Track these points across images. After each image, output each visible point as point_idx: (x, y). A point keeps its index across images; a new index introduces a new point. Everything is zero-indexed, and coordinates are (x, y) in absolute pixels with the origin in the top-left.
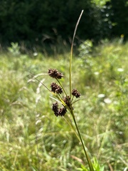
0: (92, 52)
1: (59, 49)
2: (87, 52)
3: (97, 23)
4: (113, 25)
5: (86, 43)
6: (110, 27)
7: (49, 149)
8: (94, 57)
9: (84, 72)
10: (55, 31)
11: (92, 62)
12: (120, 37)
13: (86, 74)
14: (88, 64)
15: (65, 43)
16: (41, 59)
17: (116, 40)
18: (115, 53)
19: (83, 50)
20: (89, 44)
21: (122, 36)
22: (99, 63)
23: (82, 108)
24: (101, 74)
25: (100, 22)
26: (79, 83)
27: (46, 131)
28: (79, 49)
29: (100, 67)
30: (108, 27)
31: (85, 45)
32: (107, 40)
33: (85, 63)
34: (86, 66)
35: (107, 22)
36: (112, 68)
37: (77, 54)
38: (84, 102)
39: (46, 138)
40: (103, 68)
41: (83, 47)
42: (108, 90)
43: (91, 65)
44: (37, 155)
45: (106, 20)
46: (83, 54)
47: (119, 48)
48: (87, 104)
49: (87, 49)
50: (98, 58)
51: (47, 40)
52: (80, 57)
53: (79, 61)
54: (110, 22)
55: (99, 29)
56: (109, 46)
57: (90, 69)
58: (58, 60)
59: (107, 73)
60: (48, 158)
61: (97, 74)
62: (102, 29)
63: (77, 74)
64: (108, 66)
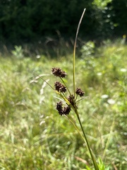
0: (95, 53)
1: (62, 51)
2: (89, 53)
3: (99, 24)
4: (115, 25)
5: (88, 44)
6: (112, 28)
7: (53, 151)
8: (97, 58)
9: (87, 73)
10: (58, 33)
11: (94, 63)
12: (122, 38)
13: (89, 75)
14: (90, 65)
15: (67, 45)
16: (44, 62)
17: (118, 40)
18: (117, 53)
19: (85, 51)
20: (91, 45)
21: (124, 37)
22: (102, 64)
23: (86, 109)
24: (103, 75)
25: (102, 23)
26: (82, 84)
27: (50, 133)
28: (82, 51)
29: (103, 68)
30: (110, 28)
31: (87, 46)
32: (109, 41)
33: (87, 65)
34: (89, 67)
35: (109, 23)
36: (114, 69)
37: (79, 55)
38: (87, 103)
39: (50, 139)
40: (106, 69)
41: (85, 48)
42: (112, 91)
43: (94, 65)
44: (42, 157)
45: (107, 21)
46: (85, 56)
47: (121, 49)
48: (90, 105)
49: (90, 50)
50: (100, 59)
51: (50, 42)
52: (82, 58)
53: (82, 62)
54: (111, 23)
55: (100, 30)
56: (111, 47)
57: (92, 70)
58: (61, 62)
59: (110, 74)
60: (53, 159)
61: (100, 74)
62: (103, 30)
63: (80, 75)
64: (110, 66)
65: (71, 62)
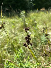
2: (23, 15)
3: (28, 4)
4: (34, 4)
5: (23, 12)
6: (33, 6)
9: (23, 23)
10: (11, 6)
12: (37, 10)
14: (24, 20)
16: (5, 19)
17: (35, 11)
18: (34, 16)
19: (22, 15)
21: (37, 9)
24: (29, 24)
25: (29, 3)
26: (20, 28)
28: (20, 14)
29: (29, 21)
30: (32, 5)
32: (32, 11)
35: (32, 3)
38: (22, 34)
40: (30, 21)
42: (32, 30)
45: (31, 3)
46: (22, 16)
47: (36, 14)
49: (23, 14)
50: (28, 18)
51: (7, 10)
52: (21, 17)
53: (21, 19)
54: (33, 4)
55: (28, 6)
56: (32, 13)
57: (25, 22)
59: (31, 23)
62: (30, 6)
63: (20, 24)
64: (32, 21)
65: (16, 19)
